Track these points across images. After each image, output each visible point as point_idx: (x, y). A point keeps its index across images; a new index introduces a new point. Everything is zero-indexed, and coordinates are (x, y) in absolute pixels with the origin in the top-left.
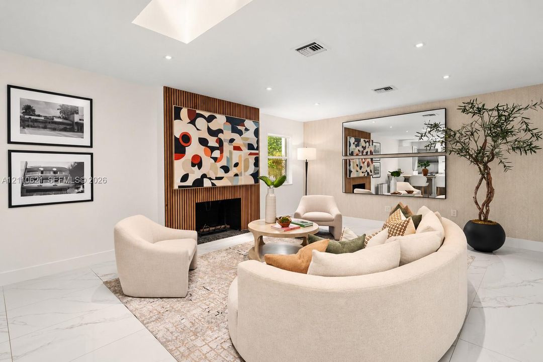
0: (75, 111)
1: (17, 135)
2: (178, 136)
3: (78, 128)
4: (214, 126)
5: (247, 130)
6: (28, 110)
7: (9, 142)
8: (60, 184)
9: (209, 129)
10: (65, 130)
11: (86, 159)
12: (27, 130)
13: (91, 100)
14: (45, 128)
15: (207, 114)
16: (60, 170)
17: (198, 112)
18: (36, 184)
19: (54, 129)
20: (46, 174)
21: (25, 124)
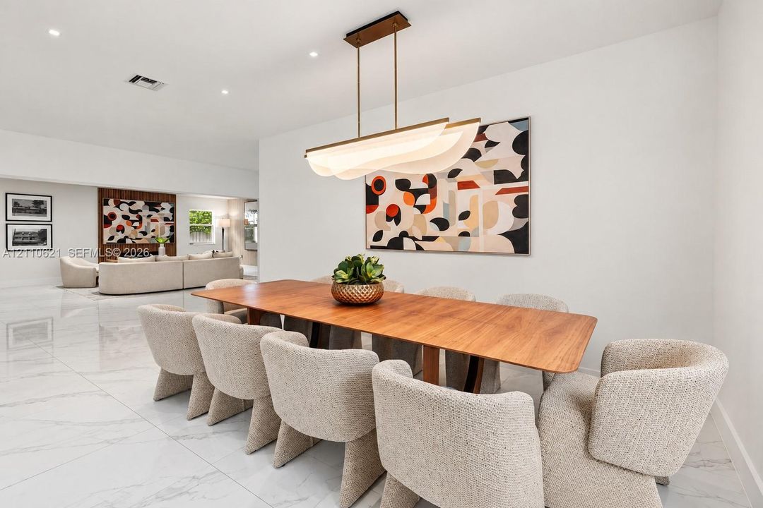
0: (42, 202)
1: (10, 216)
2: (107, 215)
3: (44, 212)
4: (134, 208)
5: (163, 209)
6: (16, 203)
7: (7, 220)
8: (33, 241)
9: (130, 209)
10: (36, 213)
11: (48, 228)
12: (16, 214)
13: (51, 197)
14: (25, 212)
15: (129, 201)
16: (34, 233)
17: (121, 200)
18: (20, 240)
19: (30, 213)
20: (25, 236)
21: (14, 211)
